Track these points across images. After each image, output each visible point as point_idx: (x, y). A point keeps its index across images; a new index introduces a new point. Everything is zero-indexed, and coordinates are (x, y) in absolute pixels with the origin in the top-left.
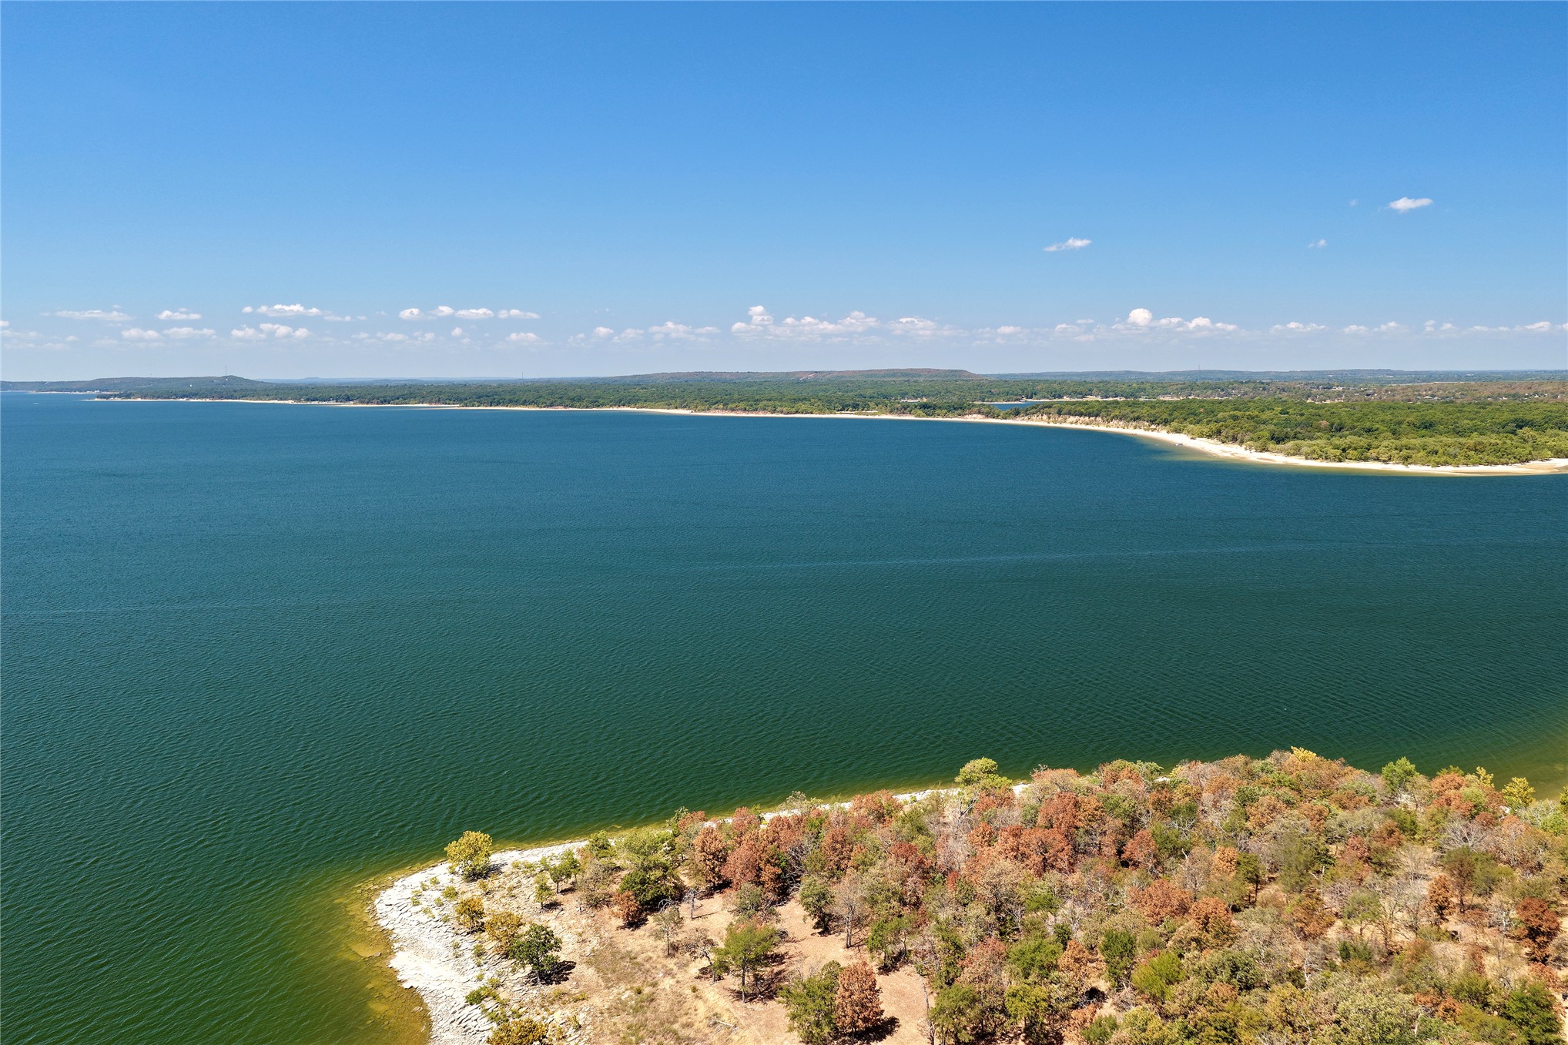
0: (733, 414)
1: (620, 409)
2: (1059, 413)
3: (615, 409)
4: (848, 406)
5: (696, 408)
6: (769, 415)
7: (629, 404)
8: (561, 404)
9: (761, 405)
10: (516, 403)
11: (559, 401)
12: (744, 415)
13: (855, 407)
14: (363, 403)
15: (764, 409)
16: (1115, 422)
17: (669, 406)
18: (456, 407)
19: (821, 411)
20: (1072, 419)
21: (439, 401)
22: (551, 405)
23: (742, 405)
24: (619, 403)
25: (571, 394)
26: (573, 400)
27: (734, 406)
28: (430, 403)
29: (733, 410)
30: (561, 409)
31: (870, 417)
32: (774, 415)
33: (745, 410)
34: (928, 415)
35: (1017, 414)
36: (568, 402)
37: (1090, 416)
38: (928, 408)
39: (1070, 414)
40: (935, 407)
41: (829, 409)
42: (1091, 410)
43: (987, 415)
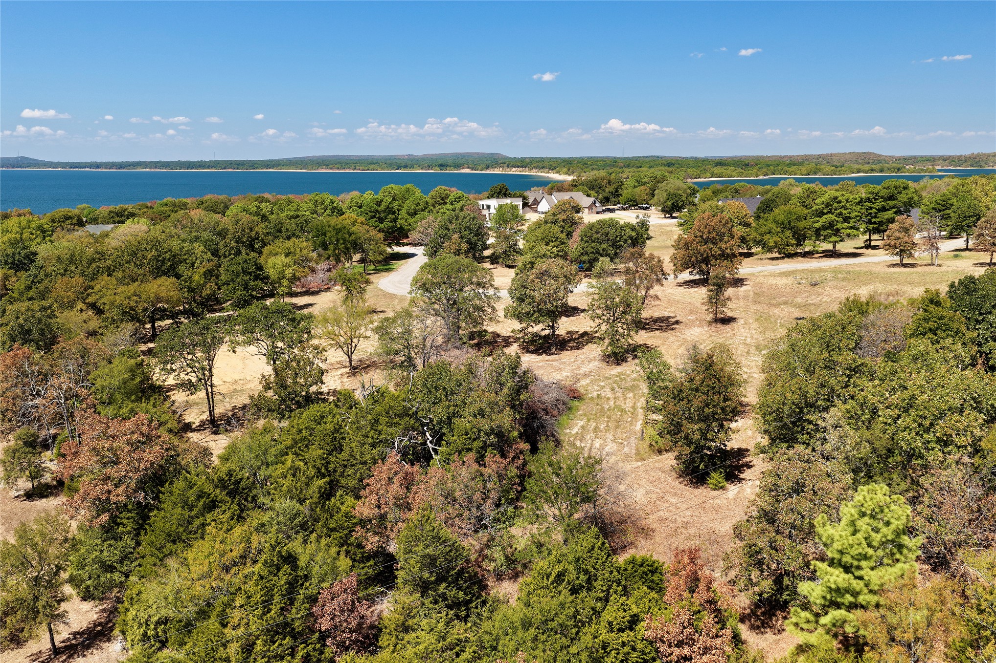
2: (508, 166)
7: (273, 167)
16: (534, 170)
19: (382, 169)
20: (514, 169)
21: (156, 167)
22: (225, 168)
23: (337, 166)
27: (332, 166)
30: (230, 170)
34: (442, 170)
35: (487, 167)
36: (235, 166)
37: (522, 167)
38: (443, 166)
39: (513, 167)
40: (447, 166)
41: (390, 169)
42: (523, 164)
43: (472, 169)
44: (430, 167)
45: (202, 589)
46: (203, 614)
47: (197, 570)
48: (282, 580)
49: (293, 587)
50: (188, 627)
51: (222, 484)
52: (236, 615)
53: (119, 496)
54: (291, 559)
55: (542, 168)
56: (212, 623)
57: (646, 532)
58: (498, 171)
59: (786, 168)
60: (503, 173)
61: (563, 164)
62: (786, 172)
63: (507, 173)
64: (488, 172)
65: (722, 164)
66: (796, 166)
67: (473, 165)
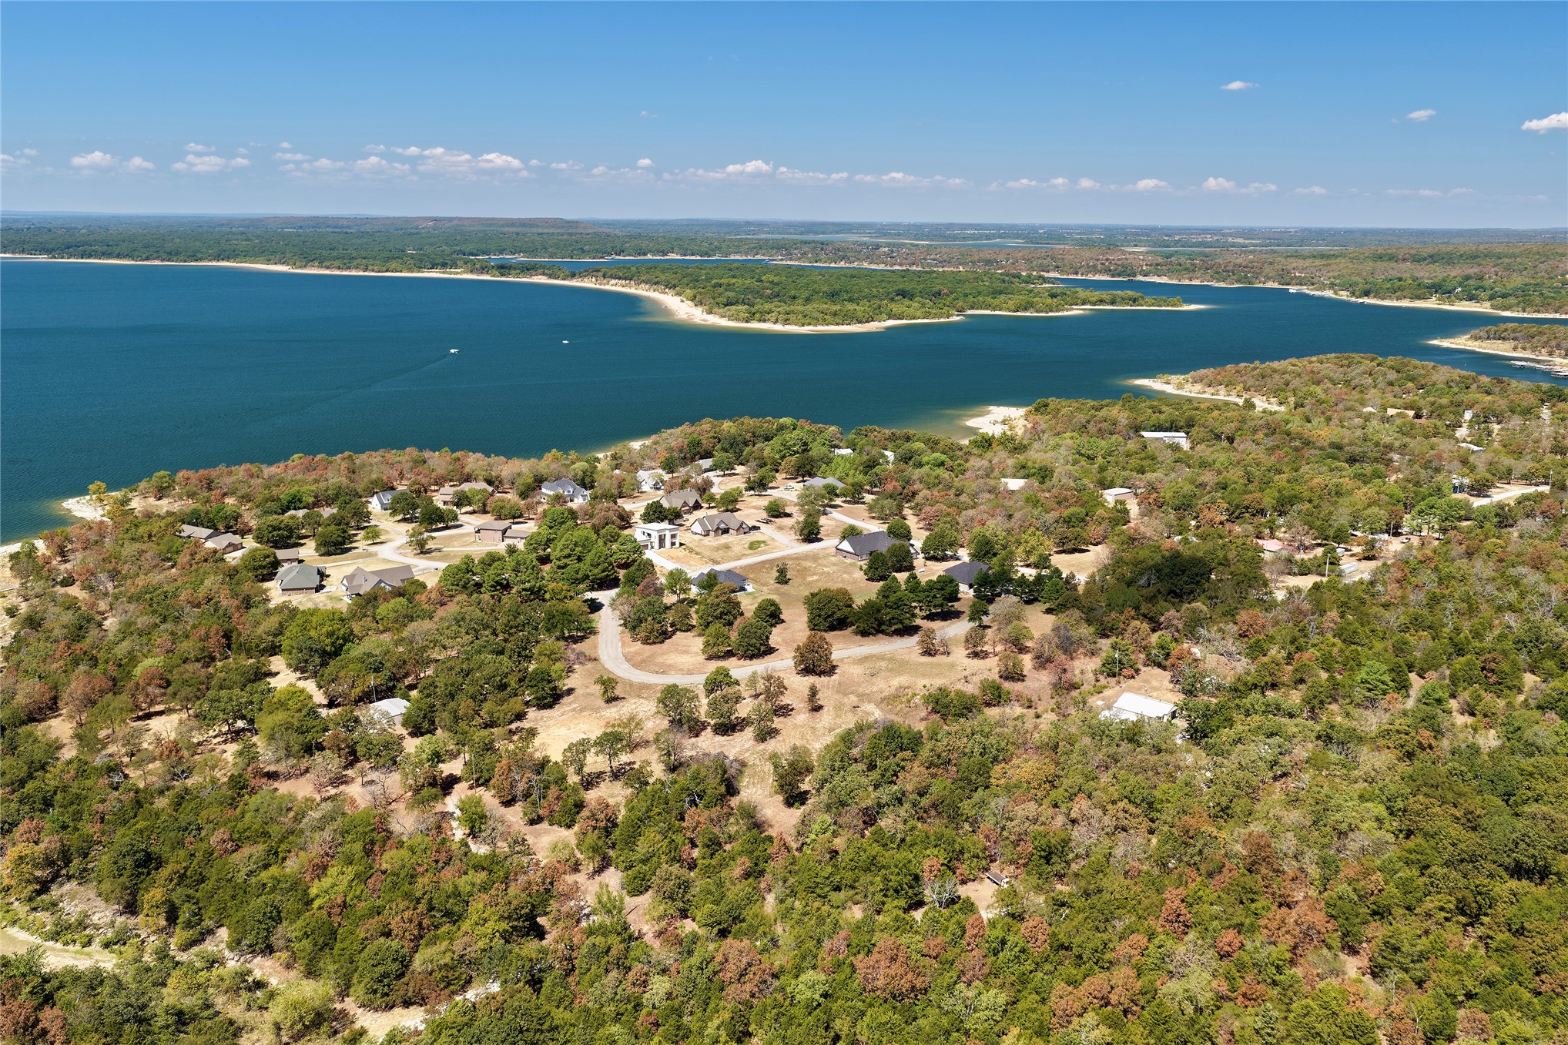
0: (327, 272)
1: (219, 264)
3: (214, 263)
4: (437, 264)
5: (295, 265)
6: (361, 273)
7: (228, 259)
8: (157, 258)
9: (355, 263)
10: (110, 256)
11: (155, 255)
13: (444, 265)
15: (357, 268)
16: (643, 285)
17: (268, 261)
18: (43, 258)
19: (410, 270)
20: (613, 281)
21: (23, 252)
22: (147, 259)
23: (337, 263)
24: (218, 258)
25: (168, 246)
26: (170, 253)
27: (328, 264)
28: (13, 253)
29: (327, 268)
30: (159, 263)
31: (453, 276)
32: (366, 274)
33: (339, 268)
34: (503, 275)
35: (573, 276)
36: (165, 256)
37: (626, 279)
38: (503, 269)
39: (612, 277)
40: (510, 268)
41: (420, 268)
42: (627, 274)
43: (550, 276)
44: (483, 269)
53: (602, 824)
55: (656, 283)
57: (771, 826)
58: (589, 283)
59: (989, 300)
60: (598, 286)
61: (685, 280)
62: (988, 307)
63: (602, 287)
64: (575, 283)
65: (904, 294)
66: (1002, 297)
67: (551, 270)
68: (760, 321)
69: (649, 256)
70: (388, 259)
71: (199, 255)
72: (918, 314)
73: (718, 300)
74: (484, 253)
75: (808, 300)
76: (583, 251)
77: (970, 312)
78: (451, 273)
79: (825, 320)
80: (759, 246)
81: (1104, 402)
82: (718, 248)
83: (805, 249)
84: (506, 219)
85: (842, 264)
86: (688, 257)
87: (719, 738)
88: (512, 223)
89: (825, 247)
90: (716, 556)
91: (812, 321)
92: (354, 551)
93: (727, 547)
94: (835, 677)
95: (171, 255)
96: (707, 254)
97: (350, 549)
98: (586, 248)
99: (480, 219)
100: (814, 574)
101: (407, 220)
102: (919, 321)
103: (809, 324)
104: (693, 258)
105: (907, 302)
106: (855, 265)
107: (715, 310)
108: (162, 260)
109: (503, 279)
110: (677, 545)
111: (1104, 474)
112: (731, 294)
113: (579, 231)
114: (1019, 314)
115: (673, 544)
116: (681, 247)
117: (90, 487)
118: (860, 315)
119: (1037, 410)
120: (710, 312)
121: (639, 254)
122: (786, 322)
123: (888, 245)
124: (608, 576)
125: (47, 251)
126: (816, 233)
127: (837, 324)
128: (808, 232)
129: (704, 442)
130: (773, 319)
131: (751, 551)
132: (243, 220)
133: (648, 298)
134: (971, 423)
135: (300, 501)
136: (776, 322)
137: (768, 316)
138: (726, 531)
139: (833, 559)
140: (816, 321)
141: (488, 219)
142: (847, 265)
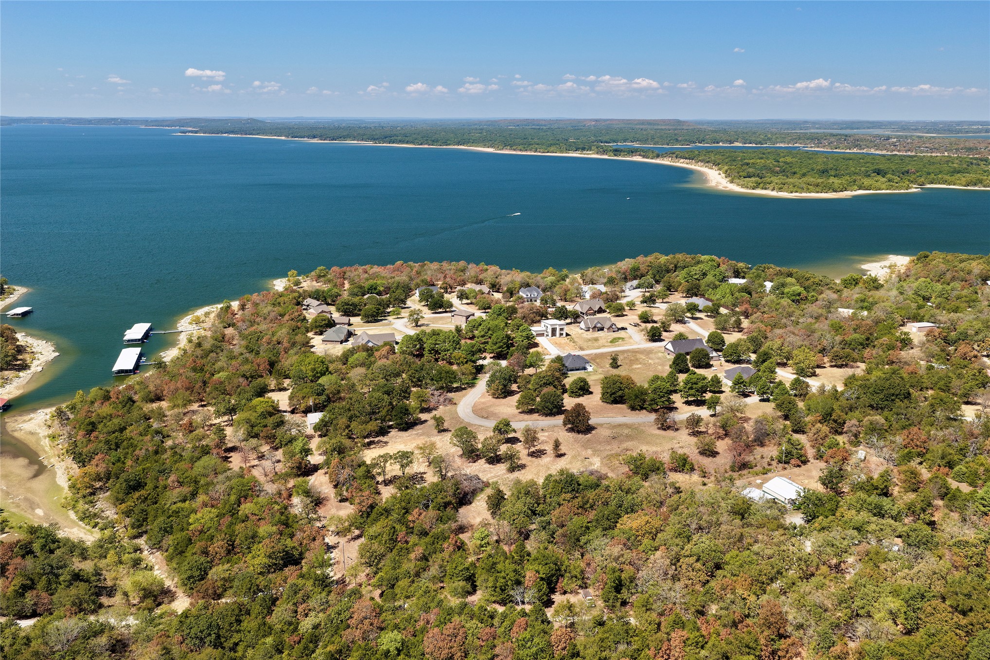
0: (514, 153)
2: (677, 157)
3: (456, 147)
4: (579, 148)
5: (498, 148)
6: (533, 153)
7: (463, 144)
11: (426, 142)
12: (520, 153)
13: (583, 149)
14: (321, 140)
17: (485, 146)
18: (370, 144)
19: (561, 152)
20: (682, 160)
21: (362, 140)
22: (421, 144)
23: (520, 147)
24: (459, 144)
25: (435, 137)
28: (358, 140)
30: (426, 146)
31: (586, 156)
32: (536, 154)
33: (521, 150)
34: (615, 155)
35: (658, 156)
36: (430, 142)
37: (689, 159)
38: (617, 152)
39: (681, 158)
40: (621, 151)
41: (568, 150)
42: (691, 156)
43: (644, 157)
44: (604, 152)
45: (379, 531)
46: (379, 535)
47: (378, 527)
48: (392, 531)
49: (394, 532)
50: (376, 537)
51: (384, 510)
52: (384, 536)
53: (364, 509)
54: (394, 528)
55: (708, 162)
56: (380, 537)
58: (666, 162)
59: (947, 177)
60: (672, 164)
61: (727, 160)
62: (945, 182)
63: (674, 164)
64: (658, 161)
65: (878, 172)
66: (959, 175)
67: (644, 153)
68: (762, 189)
69: (721, 144)
70: (551, 145)
71: (449, 142)
72: (884, 186)
73: (741, 174)
74: (614, 141)
75: (804, 175)
76: (677, 140)
77: (929, 186)
78: (585, 154)
79: (808, 189)
80: (799, 138)
81: (972, 256)
82: (769, 139)
83: (832, 139)
84: (639, 120)
85: (855, 150)
86: (747, 145)
87: (487, 465)
88: (643, 122)
89: (847, 138)
90: (585, 345)
91: (799, 190)
92: (384, 322)
93: (596, 340)
94: (589, 436)
95: (434, 142)
96: (760, 143)
97: (381, 320)
98: (680, 139)
99: (623, 120)
100: (640, 364)
101: (579, 121)
102: (883, 191)
103: (796, 192)
104: (750, 145)
105: (879, 177)
106: (864, 151)
107: (737, 181)
108: (429, 145)
109: (615, 158)
110: (564, 335)
111: (919, 311)
112: (751, 170)
113: (685, 127)
114: (969, 188)
115: (561, 334)
116: (744, 138)
117: (289, 273)
118: (836, 186)
119: (918, 259)
120: (732, 182)
121: (714, 143)
122: (780, 189)
123: (897, 137)
124: (502, 351)
125: (374, 139)
126: (852, 129)
127: (818, 192)
128: (846, 128)
129: (641, 269)
130: (771, 188)
131: (610, 344)
132: (487, 121)
133: (699, 172)
134: (865, 267)
135: (375, 289)
136: (773, 190)
137: (768, 186)
138: (602, 329)
139: (660, 354)
140: (802, 190)
141: (628, 120)
142: (858, 151)
